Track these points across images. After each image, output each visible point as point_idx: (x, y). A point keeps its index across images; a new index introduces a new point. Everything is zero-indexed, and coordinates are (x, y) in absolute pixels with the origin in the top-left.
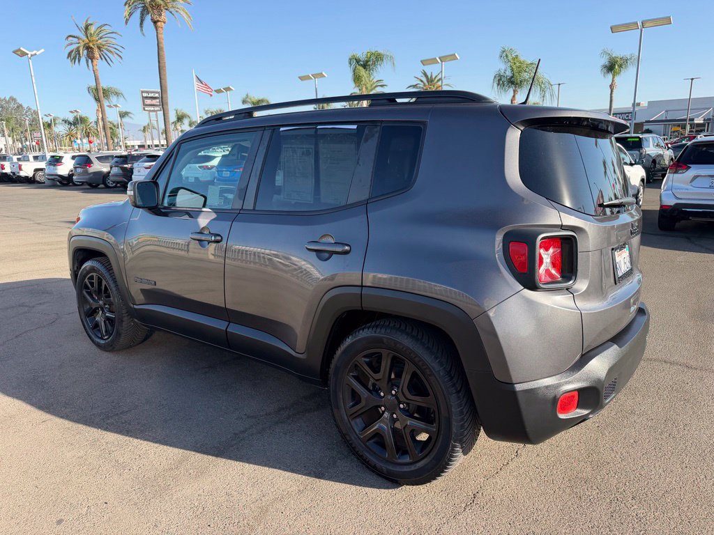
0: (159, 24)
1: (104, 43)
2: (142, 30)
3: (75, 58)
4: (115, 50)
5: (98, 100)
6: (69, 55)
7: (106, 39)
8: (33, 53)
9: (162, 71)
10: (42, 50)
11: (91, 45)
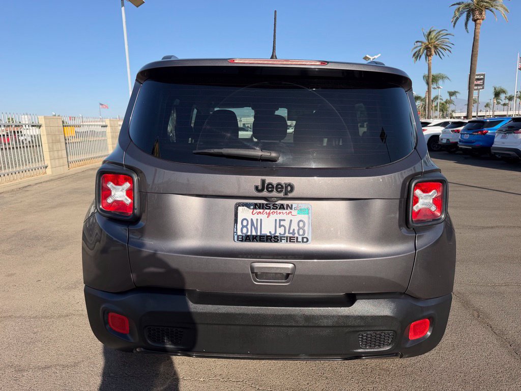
0: (478, 21)
1: (439, 43)
2: (466, 28)
3: (417, 57)
4: (447, 47)
5: (428, 83)
6: (414, 55)
7: (442, 40)
8: (374, 58)
9: (474, 58)
10: (380, 55)
11: (430, 46)
